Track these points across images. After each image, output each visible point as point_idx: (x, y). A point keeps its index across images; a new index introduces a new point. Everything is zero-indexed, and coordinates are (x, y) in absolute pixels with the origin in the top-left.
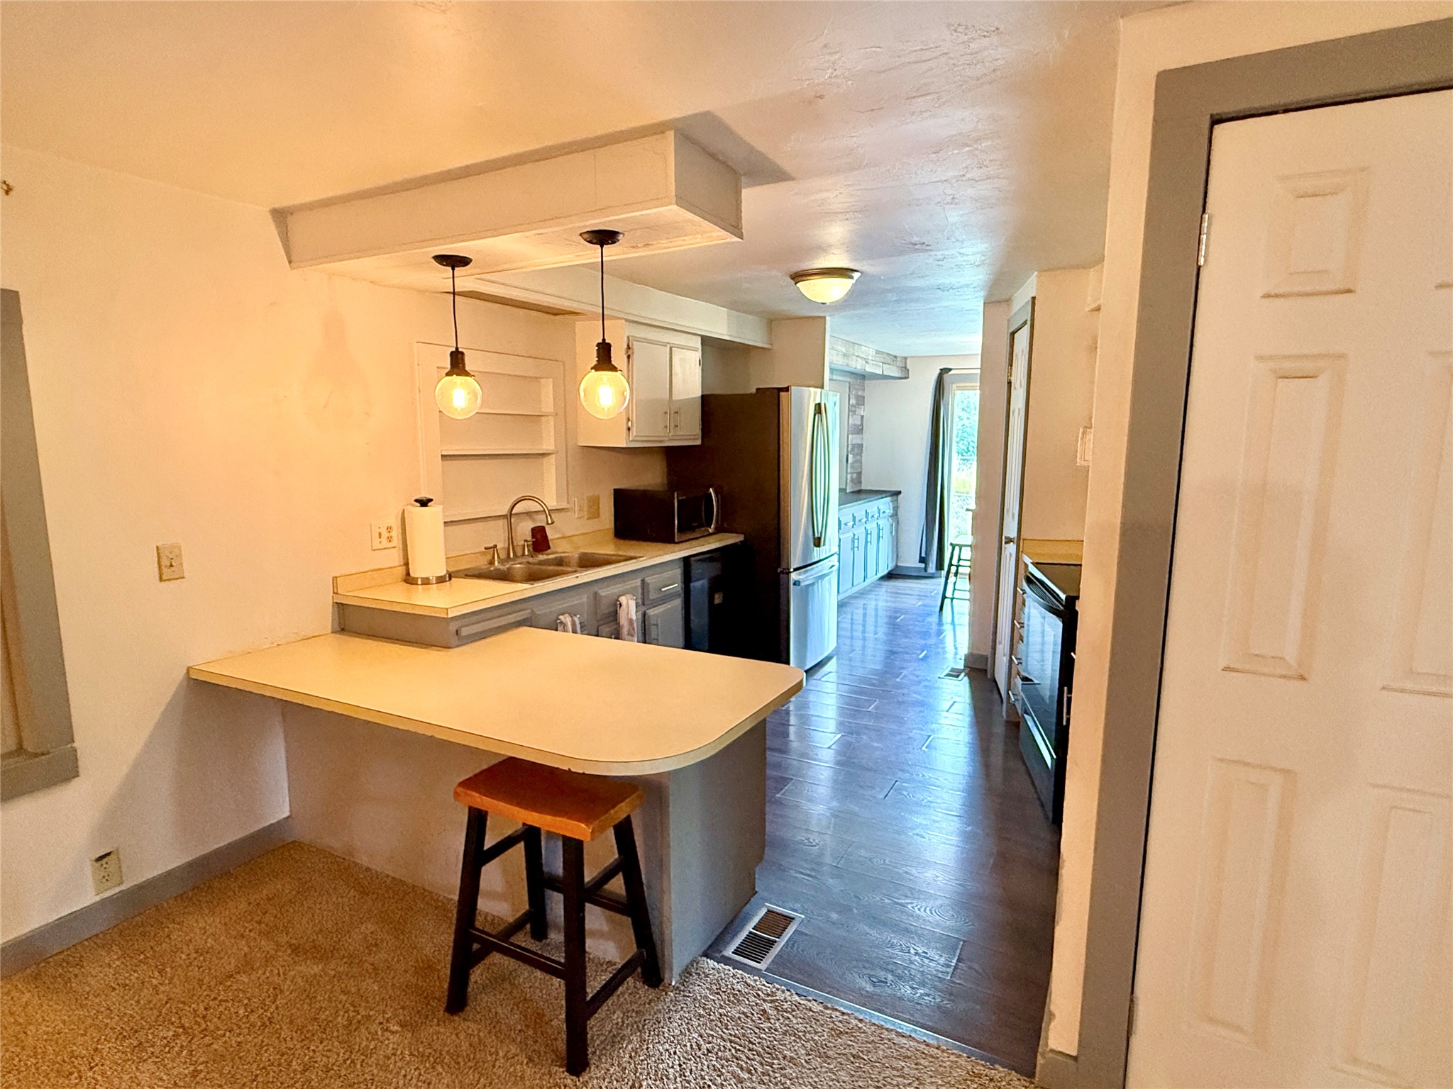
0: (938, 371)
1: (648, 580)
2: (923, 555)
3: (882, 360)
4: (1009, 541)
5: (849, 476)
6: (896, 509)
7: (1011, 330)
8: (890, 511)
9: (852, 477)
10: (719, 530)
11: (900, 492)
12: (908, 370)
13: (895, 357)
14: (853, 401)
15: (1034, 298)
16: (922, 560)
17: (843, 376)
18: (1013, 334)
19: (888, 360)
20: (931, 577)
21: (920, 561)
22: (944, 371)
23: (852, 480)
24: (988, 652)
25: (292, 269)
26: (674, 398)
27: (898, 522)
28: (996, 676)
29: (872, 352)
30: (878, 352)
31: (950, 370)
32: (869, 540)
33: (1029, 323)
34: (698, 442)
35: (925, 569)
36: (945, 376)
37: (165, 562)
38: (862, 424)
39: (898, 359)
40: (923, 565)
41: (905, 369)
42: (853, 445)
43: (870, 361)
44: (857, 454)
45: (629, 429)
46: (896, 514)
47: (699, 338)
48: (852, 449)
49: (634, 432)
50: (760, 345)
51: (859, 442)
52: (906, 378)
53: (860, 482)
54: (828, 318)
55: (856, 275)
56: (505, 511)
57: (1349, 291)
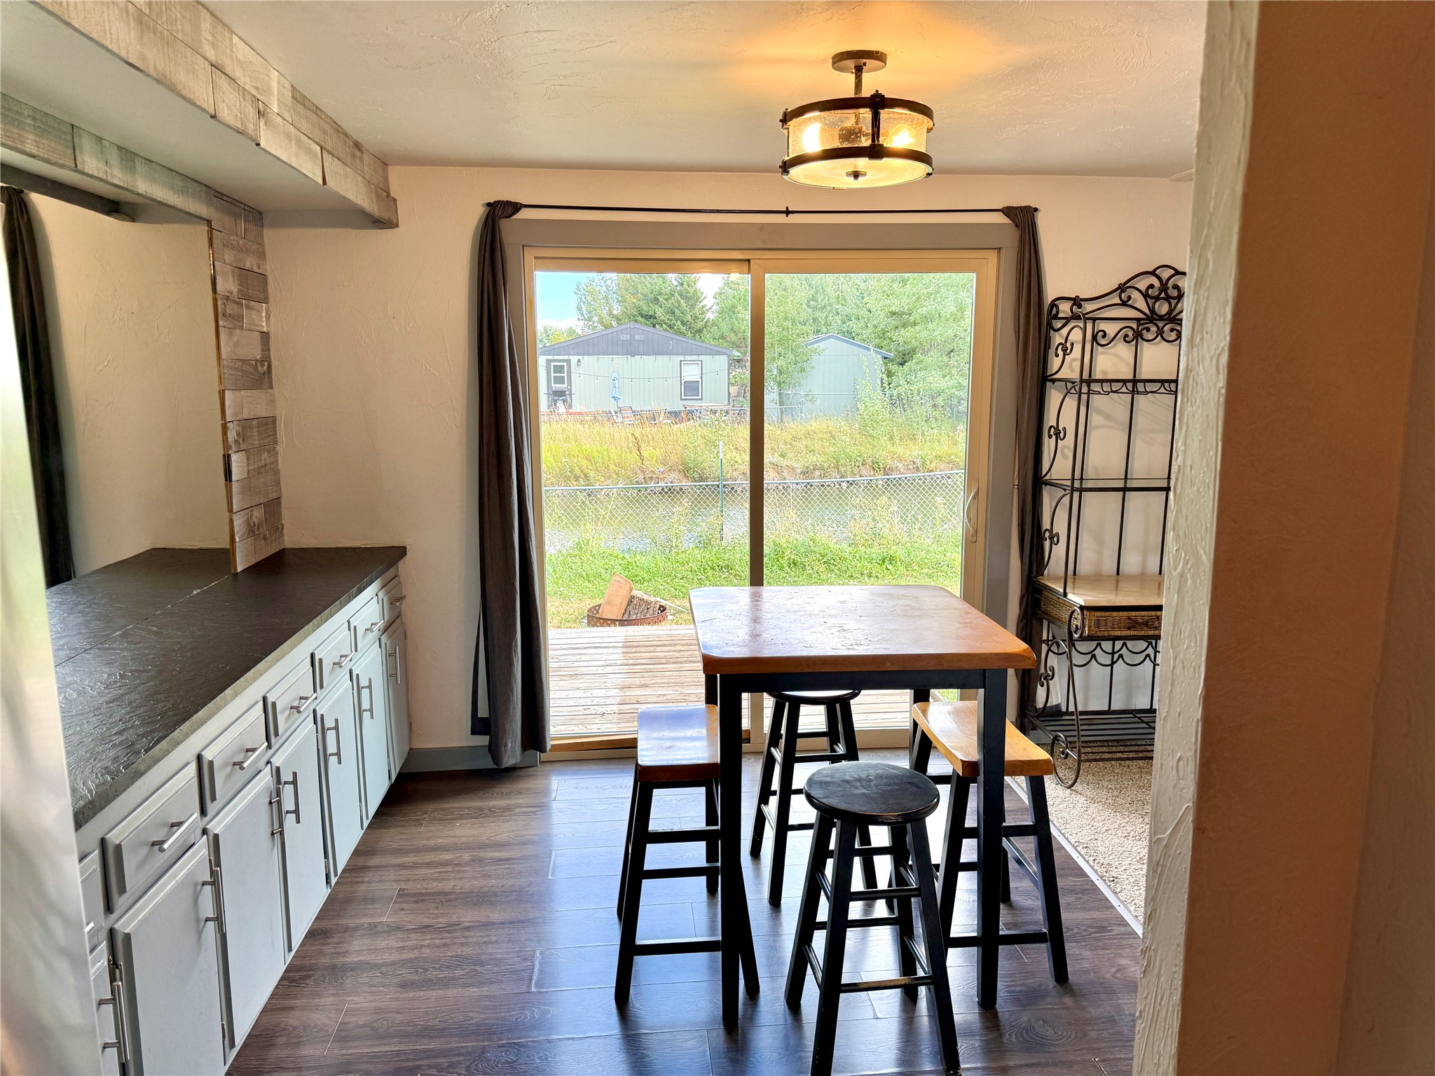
0: (485, 210)
2: (483, 712)
5: (239, 522)
9: (248, 522)
11: (404, 551)
12: (395, 200)
14: (227, 285)
16: (480, 726)
17: (183, 192)
21: (474, 732)
22: (503, 210)
23: (252, 530)
31: (522, 207)
32: (332, 748)
36: (505, 225)
38: (266, 359)
40: (483, 740)
42: (245, 424)
44: (261, 449)
48: (243, 436)
51: (263, 412)
53: (278, 529)
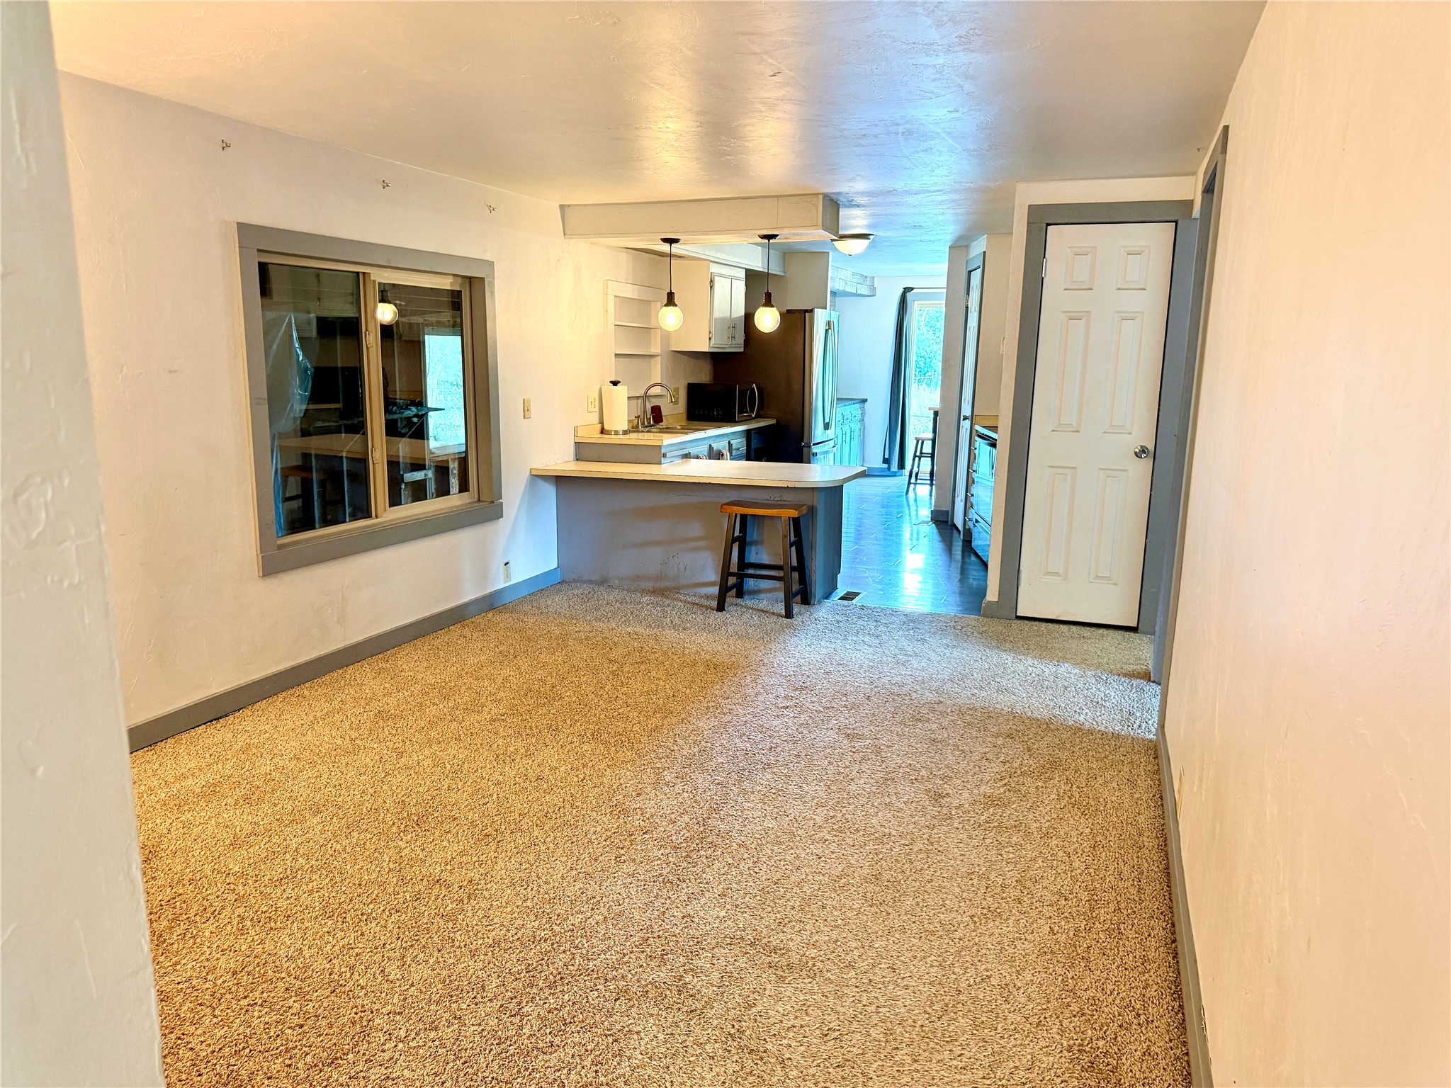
0: (902, 290)
1: (732, 442)
2: (887, 456)
3: (856, 281)
4: (965, 418)
6: (863, 414)
7: (969, 269)
8: (859, 417)
10: (758, 416)
11: (866, 400)
12: (876, 289)
13: (866, 277)
15: (984, 252)
16: (886, 461)
18: (970, 272)
19: (861, 281)
20: (894, 475)
21: (884, 462)
22: (907, 290)
24: (948, 508)
25: (565, 238)
26: (732, 317)
27: (864, 428)
28: (955, 522)
29: (849, 274)
30: (854, 274)
31: (912, 289)
32: (844, 440)
33: (981, 267)
34: (742, 350)
35: (889, 468)
36: (909, 295)
37: (526, 409)
39: (868, 279)
40: (886, 466)
41: (873, 288)
43: (848, 283)
45: (710, 339)
46: (863, 420)
47: (744, 270)
49: (713, 341)
50: (778, 273)
52: (873, 296)
54: (830, 253)
55: (871, 237)
56: (641, 393)
57: (1091, 289)
